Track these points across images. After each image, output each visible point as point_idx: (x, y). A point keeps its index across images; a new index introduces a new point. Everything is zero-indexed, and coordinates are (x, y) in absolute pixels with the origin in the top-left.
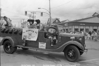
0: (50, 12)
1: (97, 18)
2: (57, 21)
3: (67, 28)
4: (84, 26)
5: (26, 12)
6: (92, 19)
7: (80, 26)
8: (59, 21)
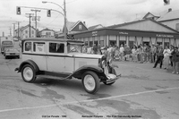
0: (64, 10)
1: (149, 22)
2: (80, 27)
3: (96, 39)
4: (126, 36)
5: (19, 9)
6: (142, 23)
7: (120, 35)
8: (84, 26)
